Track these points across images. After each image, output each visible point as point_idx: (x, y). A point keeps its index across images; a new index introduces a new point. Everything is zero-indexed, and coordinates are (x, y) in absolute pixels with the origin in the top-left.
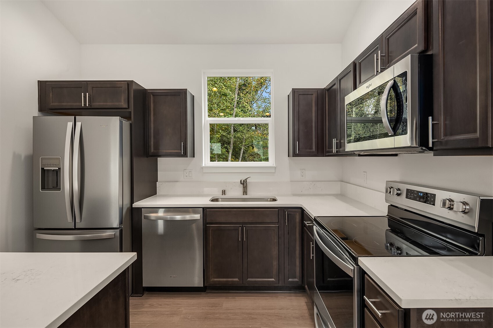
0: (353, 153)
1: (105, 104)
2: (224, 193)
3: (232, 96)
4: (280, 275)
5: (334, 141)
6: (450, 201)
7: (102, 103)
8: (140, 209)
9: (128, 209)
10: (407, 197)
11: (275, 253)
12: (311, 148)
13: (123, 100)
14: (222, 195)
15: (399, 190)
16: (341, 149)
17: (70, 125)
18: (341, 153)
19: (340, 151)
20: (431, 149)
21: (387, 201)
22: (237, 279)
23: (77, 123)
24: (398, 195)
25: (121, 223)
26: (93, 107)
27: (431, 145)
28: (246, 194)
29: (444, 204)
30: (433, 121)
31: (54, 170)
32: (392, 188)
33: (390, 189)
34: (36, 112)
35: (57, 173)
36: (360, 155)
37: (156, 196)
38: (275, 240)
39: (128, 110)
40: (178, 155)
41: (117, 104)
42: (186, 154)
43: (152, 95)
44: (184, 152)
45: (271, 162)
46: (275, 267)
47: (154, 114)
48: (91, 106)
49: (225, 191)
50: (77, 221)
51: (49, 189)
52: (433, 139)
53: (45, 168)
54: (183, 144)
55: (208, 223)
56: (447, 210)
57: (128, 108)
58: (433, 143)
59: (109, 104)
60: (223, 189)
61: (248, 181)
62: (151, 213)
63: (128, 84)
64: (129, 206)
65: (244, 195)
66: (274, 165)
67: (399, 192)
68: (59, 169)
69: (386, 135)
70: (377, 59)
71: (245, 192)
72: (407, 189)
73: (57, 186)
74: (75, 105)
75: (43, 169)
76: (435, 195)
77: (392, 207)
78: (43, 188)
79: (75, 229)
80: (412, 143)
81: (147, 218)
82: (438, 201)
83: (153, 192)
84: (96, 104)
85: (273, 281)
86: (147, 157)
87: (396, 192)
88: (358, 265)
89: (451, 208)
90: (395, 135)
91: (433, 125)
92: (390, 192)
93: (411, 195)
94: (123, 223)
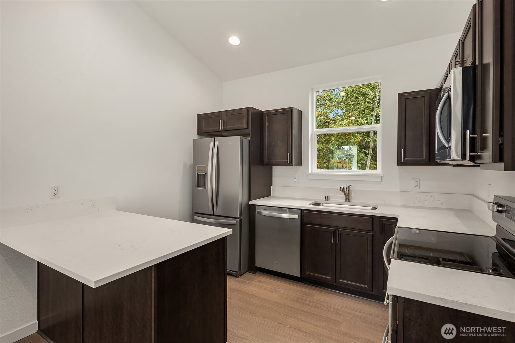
2: (326, 199)
3: (372, 95)
4: (374, 283)
7: (232, 126)
8: (254, 206)
9: (246, 205)
10: (506, 215)
11: (368, 261)
12: (421, 156)
13: (244, 124)
14: (325, 200)
15: (502, 206)
17: (212, 143)
21: (493, 219)
22: (330, 278)
23: (215, 142)
25: (241, 214)
26: (226, 130)
27: (468, 158)
28: (349, 202)
31: (203, 174)
34: (195, 136)
35: (205, 176)
37: (271, 197)
38: (368, 248)
39: (248, 130)
40: (286, 164)
41: (240, 126)
42: (292, 163)
43: (266, 116)
44: (290, 161)
45: (379, 171)
46: (368, 274)
47: (268, 131)
48: (225, 129)
49: (327, 197)
50: (214, 210)
51: (201, 187)
53: (199, 173)
54: (289, 154)
55: (305, 223)
57: (248, 128)
59: (236, 126)
60: (327, 195)
61: (351, 188)
62: (261, 210)
63: (248, 110)
64: (247, 203)
65: (346, 202)
68: (206, 173)
72: (506, 206)
73: (205, 186)
74: (216, 129)
75: (197, 173)
77: (499, 226)
78: (198, 186)
79: (214, 215)
81: (259, 213)
83: (268, 194)
84: (229, 127)
85: (366, 288)
86: (263, 165)
94: (242, 215)
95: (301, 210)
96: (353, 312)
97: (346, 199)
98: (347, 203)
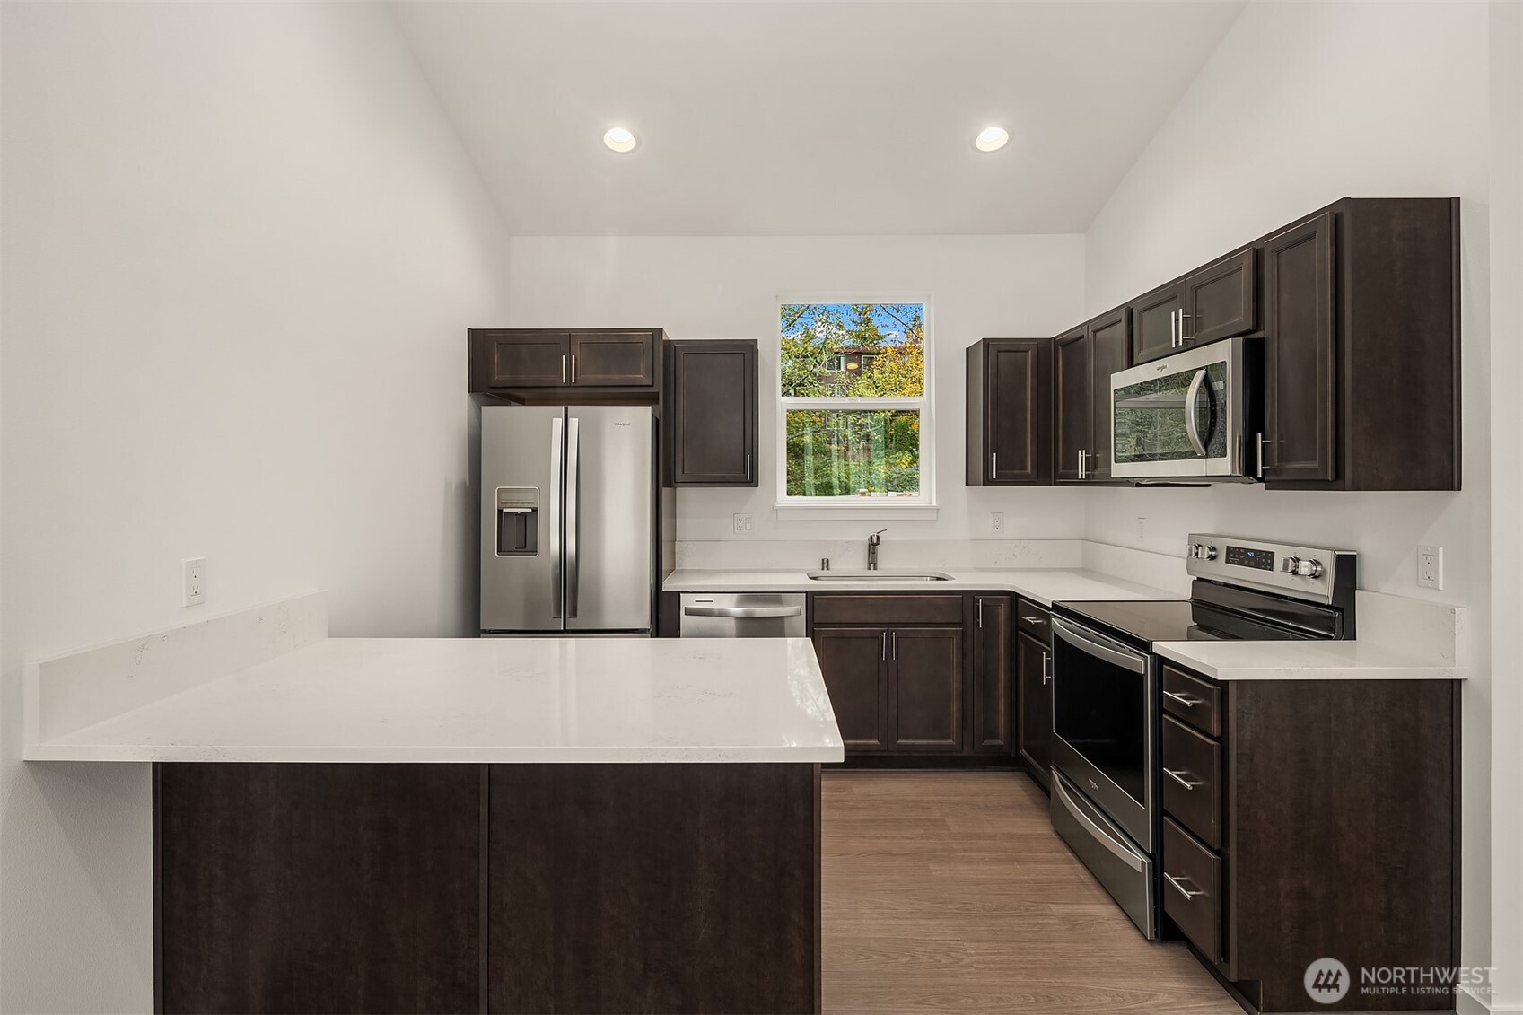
0: (1125, 480)
1: (607, 376)
2: (825, 565)
4: (964, 731)
5: (1082, 455)
6: (1295, 562)
7: (601, 376)
8: (676, 595)
10: (1227, 561)
11: (955, 687)
12: (1024, 467)
13: (642, 370)
14: (823, 570)
15: (1213, 549)
16: (1096, 472)
17: (558, 422)
18: (1098, 477)
19: (1093, 475)
20: (1261, 480)
21: (1190, 572)
22: (876, 742)
24: (1212, 558)
26: (584, 384)
27: (1260, 475)
28: (875, 569)
29: (1285, 567)
30: (1263, 438)
31: (521, 514)
32: (1200, 545)
33: (1197, 548)
35: (531, 517)
36: (1138, 485)
38: (955, 660)
39: (651, 390)
40: (739, 483)
41: (632, 376)
42: (754, 480)
43: (681, 354)
44: (753, 476)
45: (925, 495)
46: (955, 715)
47: (686, 395)
48: (579, 381)
49: (828, 560)
51: (513, 551)
52: (1263, 465)
53: (506, 510)
54: (751, 458)
55: (816, 624)
56: (1290, 576)
57: (654, 384)
58: (1263, 471)
59: (616, 377)
60: (822, 559)
61: (881, 538)
62: (699, 604)
63: (653, 337)
65: (869, 569)
66: (935, 504)
67: (1213, 553)
68: (535, 510)
69: (1192, 455)
70: (1177, 321)
71: (872, 562)
72: (1228, 547)
73: (525, 547)
74: (548, 378)
75: (500, 511)
76: (1273, 553)
77: (1200, 582)
78: (499, 551)
79: (565, 631)
80: (1233, 470)
81: (691, 611)
82: (1278, 563)
84: (588, 378)
85: (950, 745)
86: (669, 486)
87: (1207, 553)
88: (1152, 653)
89: (1295, 573)
90: (1207, 456)
91: (1263, 444)
92: (1197, 555)
93: (1237, 556)
95: (806, 592)
96: (945, 798)
97: (869, 564)
98: (873, 572)
